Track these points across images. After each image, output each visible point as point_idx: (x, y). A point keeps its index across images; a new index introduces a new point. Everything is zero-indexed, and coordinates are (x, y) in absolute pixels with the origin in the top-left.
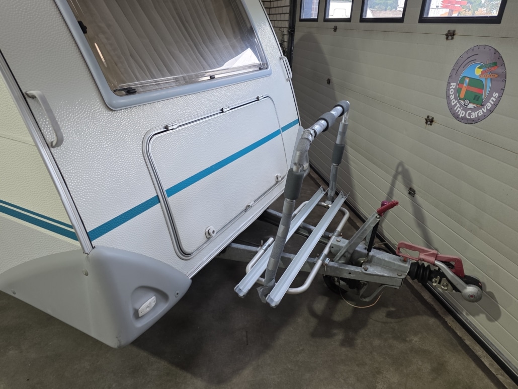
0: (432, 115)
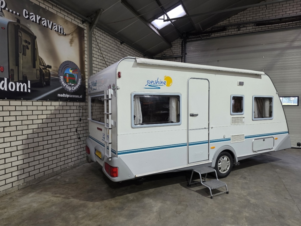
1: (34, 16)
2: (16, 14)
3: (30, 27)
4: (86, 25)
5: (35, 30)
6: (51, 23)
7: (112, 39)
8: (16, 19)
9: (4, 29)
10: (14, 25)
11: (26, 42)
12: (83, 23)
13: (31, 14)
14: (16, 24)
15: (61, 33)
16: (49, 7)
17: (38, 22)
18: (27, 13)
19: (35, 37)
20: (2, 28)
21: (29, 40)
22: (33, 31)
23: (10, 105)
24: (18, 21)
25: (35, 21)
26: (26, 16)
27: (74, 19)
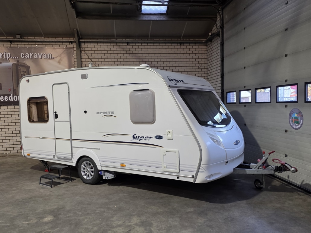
0: (286, 129)
1: (28, 55)
2: (17, 58)
3: (26, 62)
4: (75, 44)
5: (29, 63)
6: (41, 54)
7: (111, 44)
8: (17, 61)
9: (10, 68)
10: (16, 64)
11: (23, 72)
12: (72, 44)
13: (26, 54)
14: (17, 64)
15: (49, 58)
16: (39, 45)
17: (31, 57)
18: (23, 55)
19: (30, 67)
20: (9, 68)
21: (25, 70)
22: (27, 64)
23: (15, 109)
24: (18, 61)
25: (29, 57)
26: (23, 57)
27: (62, 44)
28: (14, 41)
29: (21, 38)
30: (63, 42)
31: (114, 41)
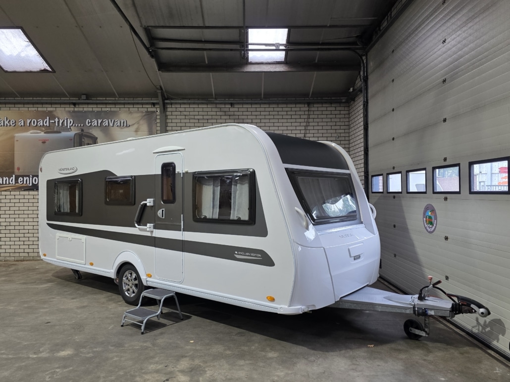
1: (96, 121)
2: (81, 126)
3: (92, 132)
4: (158, 106)
6: (113, 120)
7: (209, 106)
8: (81, 130)
12: (154, 106)
13: (93, 120)
14: (80, 134)
15: (123, 126)
16: (111, 108)
17: (99, 125)
19: (97, 138)
20: (70, 138)
21: (91, 142)
22: (94, 134)
25: (96, 125)
27: (141, 106)
28: (79, 104)
29: (87, 98)
30: (142, 104)
31: (212, 102)
